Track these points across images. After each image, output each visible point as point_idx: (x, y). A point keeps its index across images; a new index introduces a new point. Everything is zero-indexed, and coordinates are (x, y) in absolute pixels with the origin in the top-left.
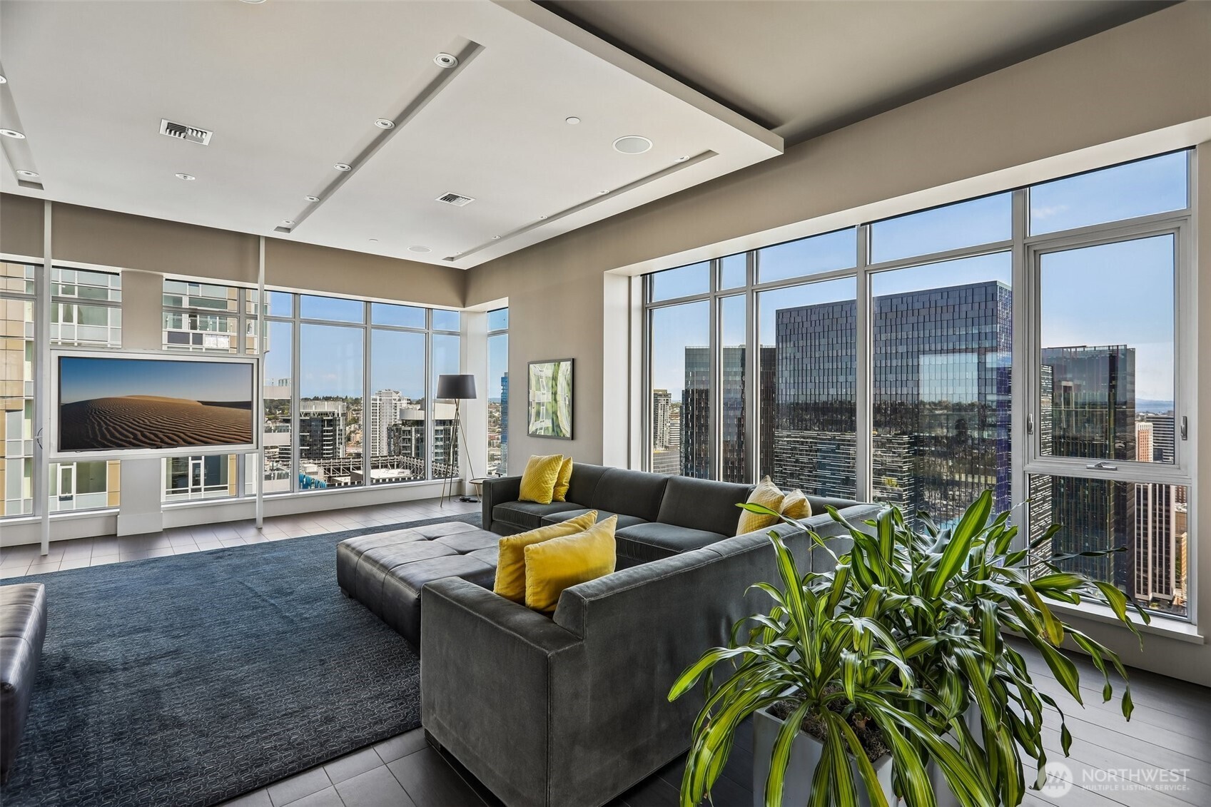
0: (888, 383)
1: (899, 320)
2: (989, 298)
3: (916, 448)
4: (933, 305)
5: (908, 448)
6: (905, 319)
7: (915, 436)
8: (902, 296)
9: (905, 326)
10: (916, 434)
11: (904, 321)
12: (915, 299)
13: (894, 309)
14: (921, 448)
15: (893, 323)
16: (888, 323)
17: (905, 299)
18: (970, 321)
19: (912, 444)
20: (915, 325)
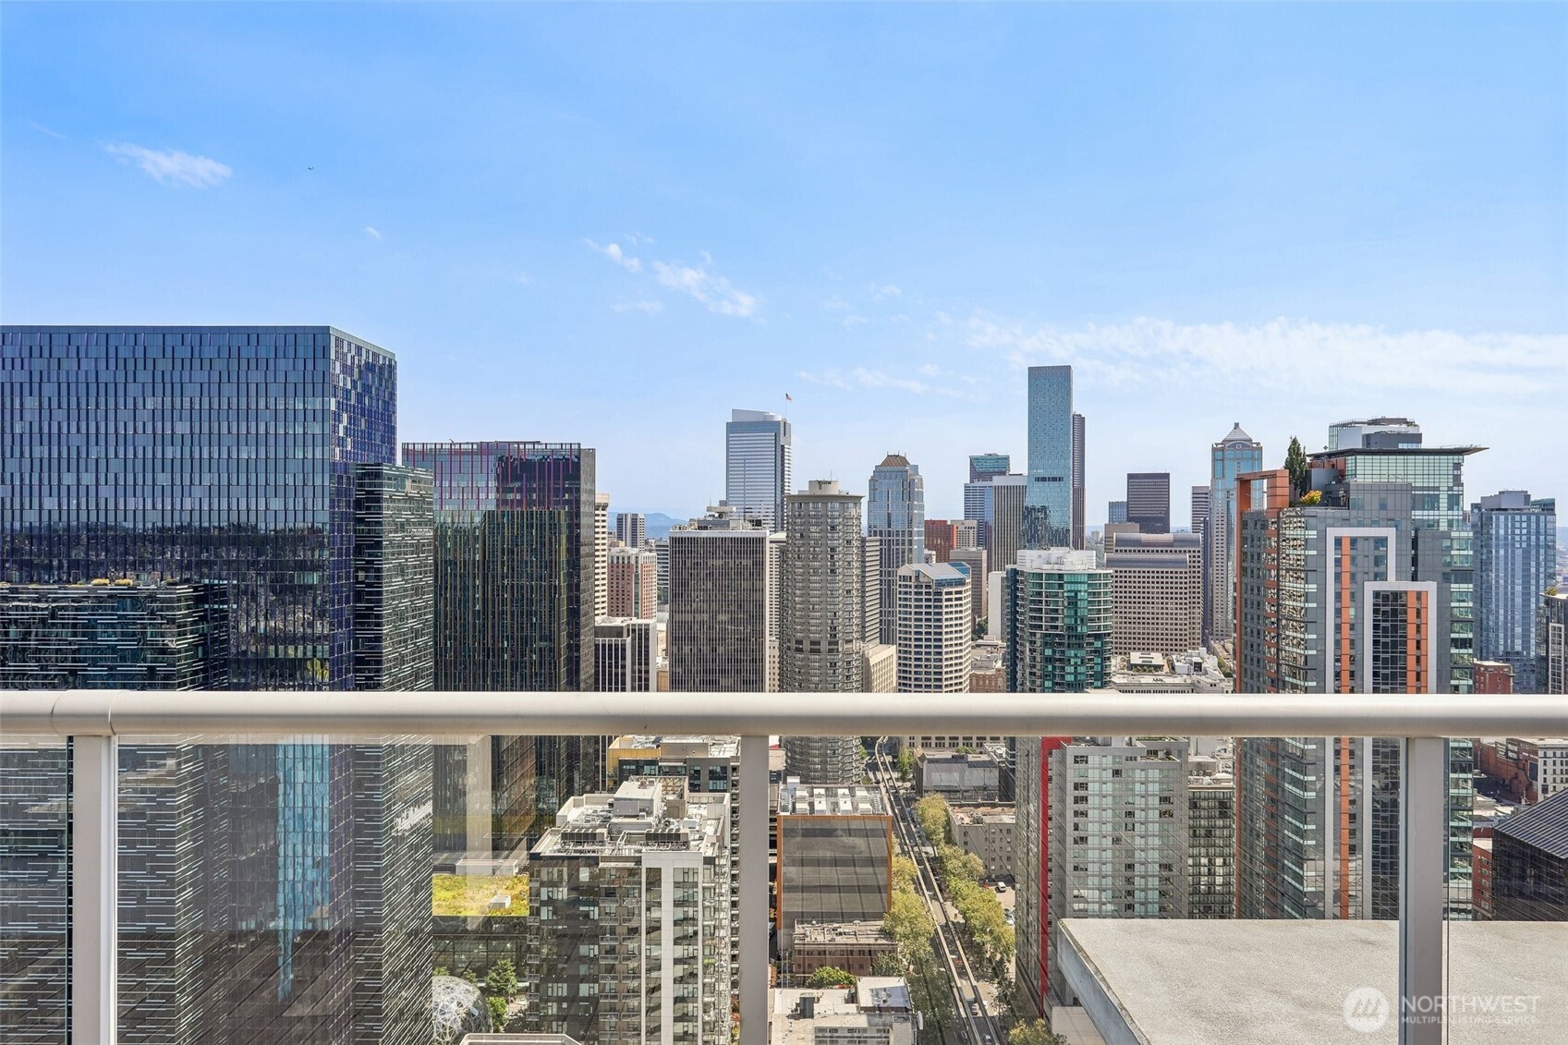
0: (158, 490)
1: (177, 374)
2: (319, 353)
3: (206, 606)
4: (235, 354)
5: (188, 607)
6: (188, 373)
7: (205, 586)
8: (183, 332)
9: (187, 387)
10: (207, 581)
11: (186, 379)
12: (207, 338)
13: (169, 354)
14: (216, 606)
15: (167, 379)
16: (158, 378)
17: (188, 338)
18: (291, 388)
19: (199, 600)
20: (206, 387)
